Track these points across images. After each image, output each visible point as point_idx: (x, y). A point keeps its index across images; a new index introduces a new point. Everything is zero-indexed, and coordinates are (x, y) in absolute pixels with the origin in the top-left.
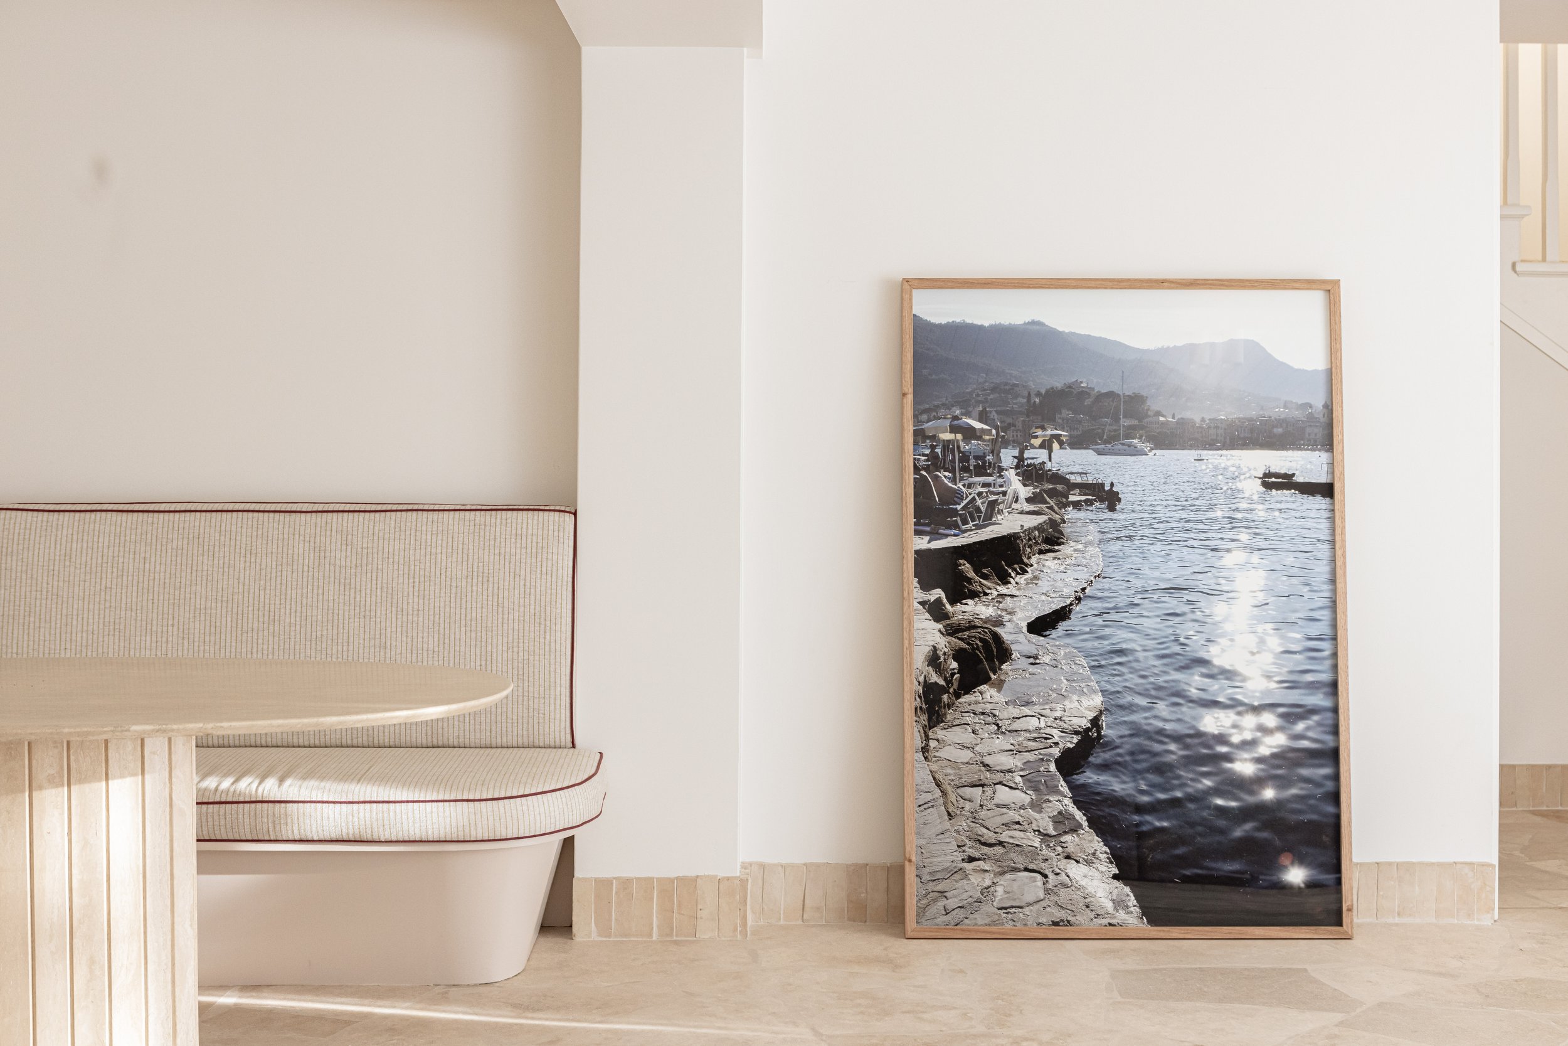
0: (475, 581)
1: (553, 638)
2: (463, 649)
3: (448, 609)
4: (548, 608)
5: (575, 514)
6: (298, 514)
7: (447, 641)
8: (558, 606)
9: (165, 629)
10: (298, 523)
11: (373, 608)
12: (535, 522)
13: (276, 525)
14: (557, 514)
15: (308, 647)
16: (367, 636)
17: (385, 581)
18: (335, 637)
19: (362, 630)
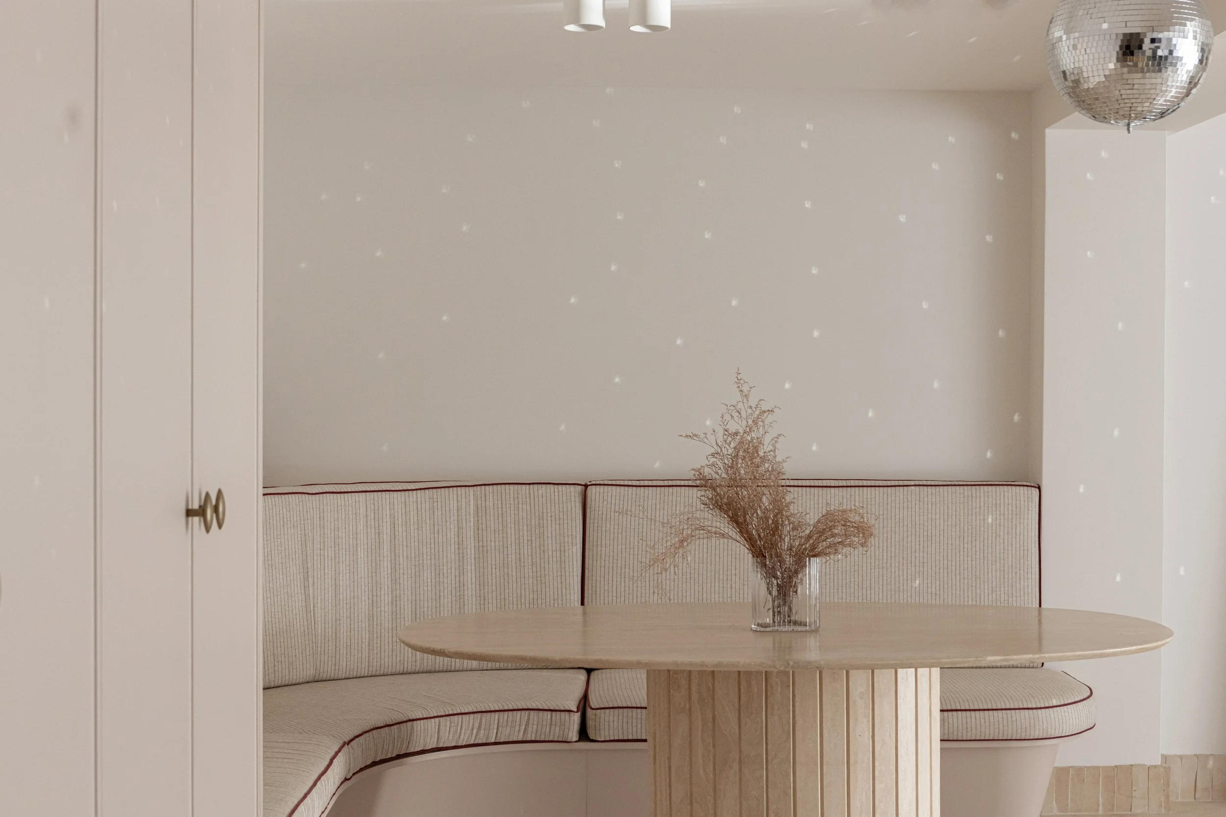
0: (966, 540)
1: (1026, 584)
2: (958, 593)
3: (946, 562)
4: (1022, 561)
5: (1039, 488)
6: (829, 489)
7: (946, 586)
8: (1029, 559)
9: (729, 577)
10: (829, 495)
12: (1010, 494)
13: (812, 497)
14: (1026, 488)
15: (840, 591)
16: (885, 583)
17: (897, 540)
18: (860, 584)
19: (881, 578)
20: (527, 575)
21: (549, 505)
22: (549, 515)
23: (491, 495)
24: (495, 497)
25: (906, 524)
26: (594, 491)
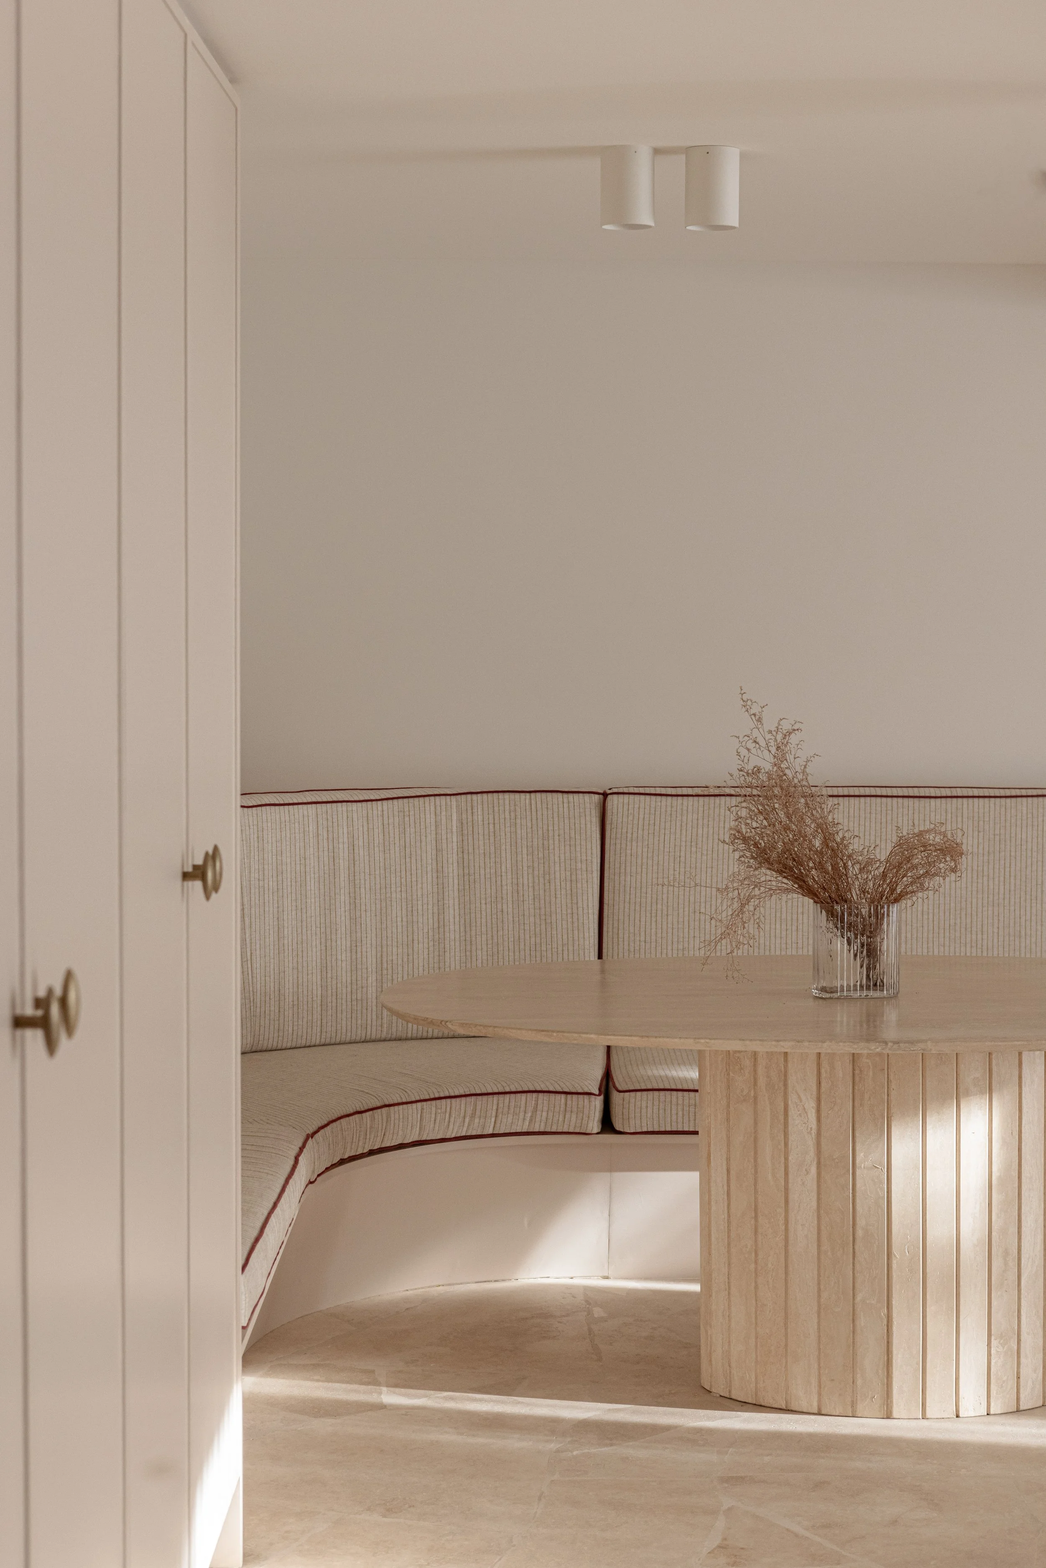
6: (927, 800)
9: (795, 916)
10: (928, 808)
11: (1007, 896)
13: (906, 812)
15: (942, 935)
16: (1001, 924)
17: (1018, 868)
18: (969, 926)
19: (996, 918)
20: (526, 913)
21: (556, 819)
22: (556, 833)
23: (480, 807)
24: (486, 809)
25: (1029, 847)
26: (615, 802)
